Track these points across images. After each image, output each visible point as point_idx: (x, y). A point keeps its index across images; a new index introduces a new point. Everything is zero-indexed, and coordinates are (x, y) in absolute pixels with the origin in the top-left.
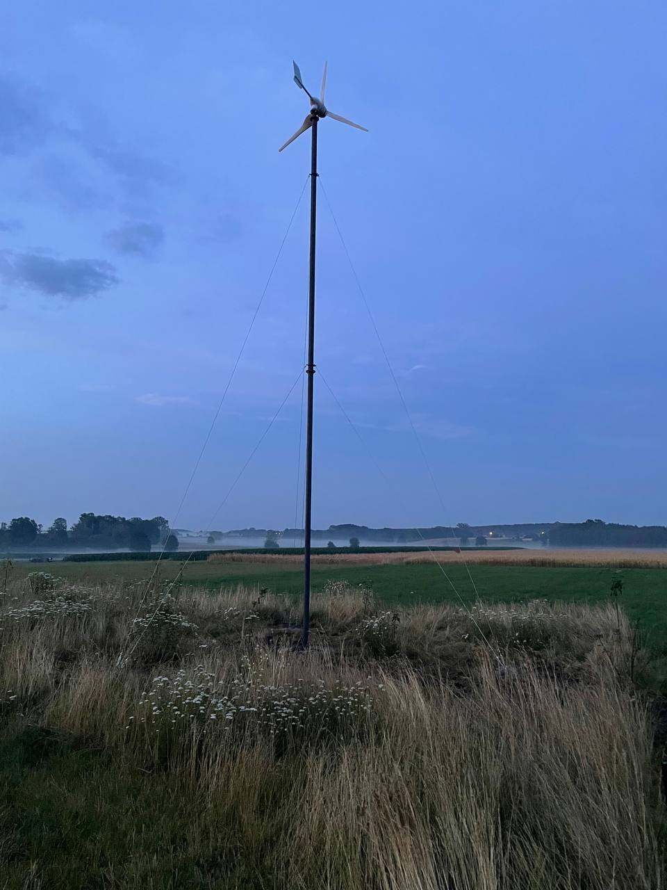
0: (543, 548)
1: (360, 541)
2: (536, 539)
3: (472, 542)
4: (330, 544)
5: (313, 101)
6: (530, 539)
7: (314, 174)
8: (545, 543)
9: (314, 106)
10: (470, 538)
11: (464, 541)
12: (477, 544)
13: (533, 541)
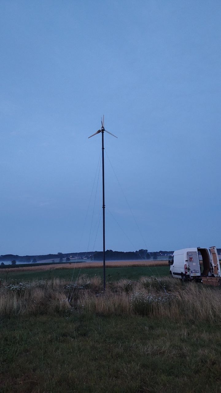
0: (91, 261)
1: (16, 261)
2: (88, 258)
3: (64, 260)
4: (3, 264)
5: (103, 127)
6: (86, 258)
7: (103, 148)
8: (92, 260)
9: (103, 129)
10: (63, 259)
11: (61, 259)
12: (66, 261)
13: (87, 259)
